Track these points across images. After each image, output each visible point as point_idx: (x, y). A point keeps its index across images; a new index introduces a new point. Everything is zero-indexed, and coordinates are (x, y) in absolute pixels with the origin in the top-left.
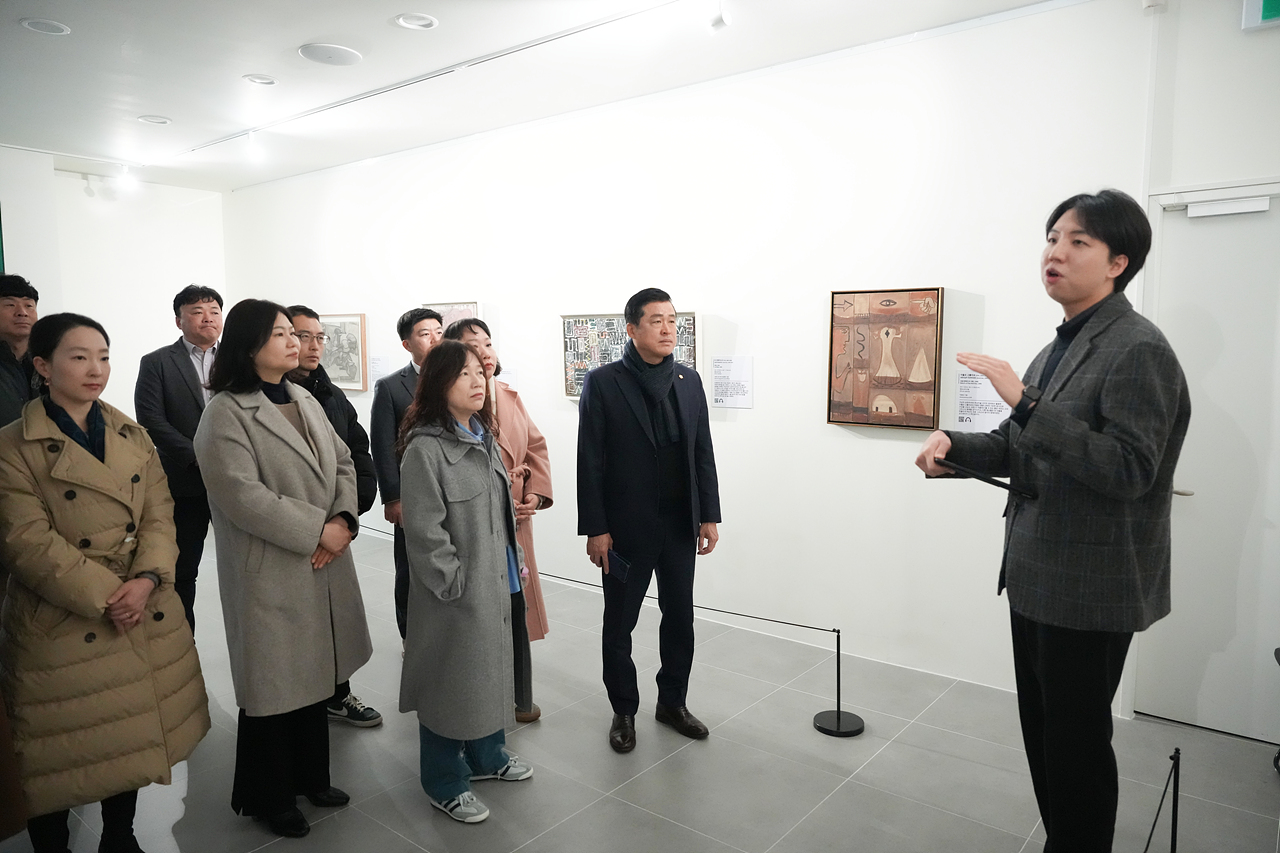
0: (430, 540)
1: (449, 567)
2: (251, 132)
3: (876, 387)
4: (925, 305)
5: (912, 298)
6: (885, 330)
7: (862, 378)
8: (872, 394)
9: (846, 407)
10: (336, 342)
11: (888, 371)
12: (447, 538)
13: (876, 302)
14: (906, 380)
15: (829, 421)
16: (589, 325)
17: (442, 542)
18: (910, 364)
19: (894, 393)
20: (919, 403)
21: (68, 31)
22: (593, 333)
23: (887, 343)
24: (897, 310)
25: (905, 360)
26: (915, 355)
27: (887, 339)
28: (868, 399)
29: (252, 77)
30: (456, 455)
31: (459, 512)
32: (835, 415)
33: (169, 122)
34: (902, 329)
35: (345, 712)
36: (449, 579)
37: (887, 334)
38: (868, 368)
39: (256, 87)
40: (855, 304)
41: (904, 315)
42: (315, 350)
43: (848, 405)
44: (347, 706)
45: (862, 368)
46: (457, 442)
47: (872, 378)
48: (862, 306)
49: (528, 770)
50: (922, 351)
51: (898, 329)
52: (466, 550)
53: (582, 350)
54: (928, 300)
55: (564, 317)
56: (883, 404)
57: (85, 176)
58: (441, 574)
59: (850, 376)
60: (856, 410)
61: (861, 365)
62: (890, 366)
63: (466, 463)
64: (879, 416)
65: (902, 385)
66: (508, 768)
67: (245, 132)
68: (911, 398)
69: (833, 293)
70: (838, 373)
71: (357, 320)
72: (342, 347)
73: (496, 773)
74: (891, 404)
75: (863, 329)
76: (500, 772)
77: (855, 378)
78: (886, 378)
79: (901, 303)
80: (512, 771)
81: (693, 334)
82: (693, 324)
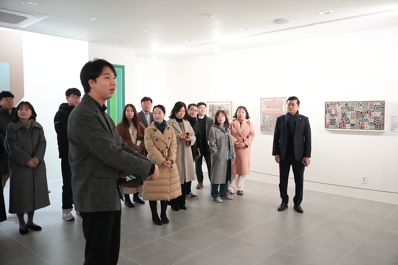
0: (213, 145)
1: (216, 150)
12: (216, 145)
16: (337, 105)
17: (215, 146)
22: (339, 108)
30: (219, 130)
31: (218, 141)
35: (190, 195)
36: (215, 153)
42: (194, 113)
44: (191, 194)
46: (219, 128)
52: (219, 148)
53: (333, 113)
55: (325, 102)
58: (214, 151)
63: (221, 132)
66: (228, 196)
71: (230, 103)
73: (225, 197)
76: (226, 197)
81: (384, 108)
82: (384, 105)
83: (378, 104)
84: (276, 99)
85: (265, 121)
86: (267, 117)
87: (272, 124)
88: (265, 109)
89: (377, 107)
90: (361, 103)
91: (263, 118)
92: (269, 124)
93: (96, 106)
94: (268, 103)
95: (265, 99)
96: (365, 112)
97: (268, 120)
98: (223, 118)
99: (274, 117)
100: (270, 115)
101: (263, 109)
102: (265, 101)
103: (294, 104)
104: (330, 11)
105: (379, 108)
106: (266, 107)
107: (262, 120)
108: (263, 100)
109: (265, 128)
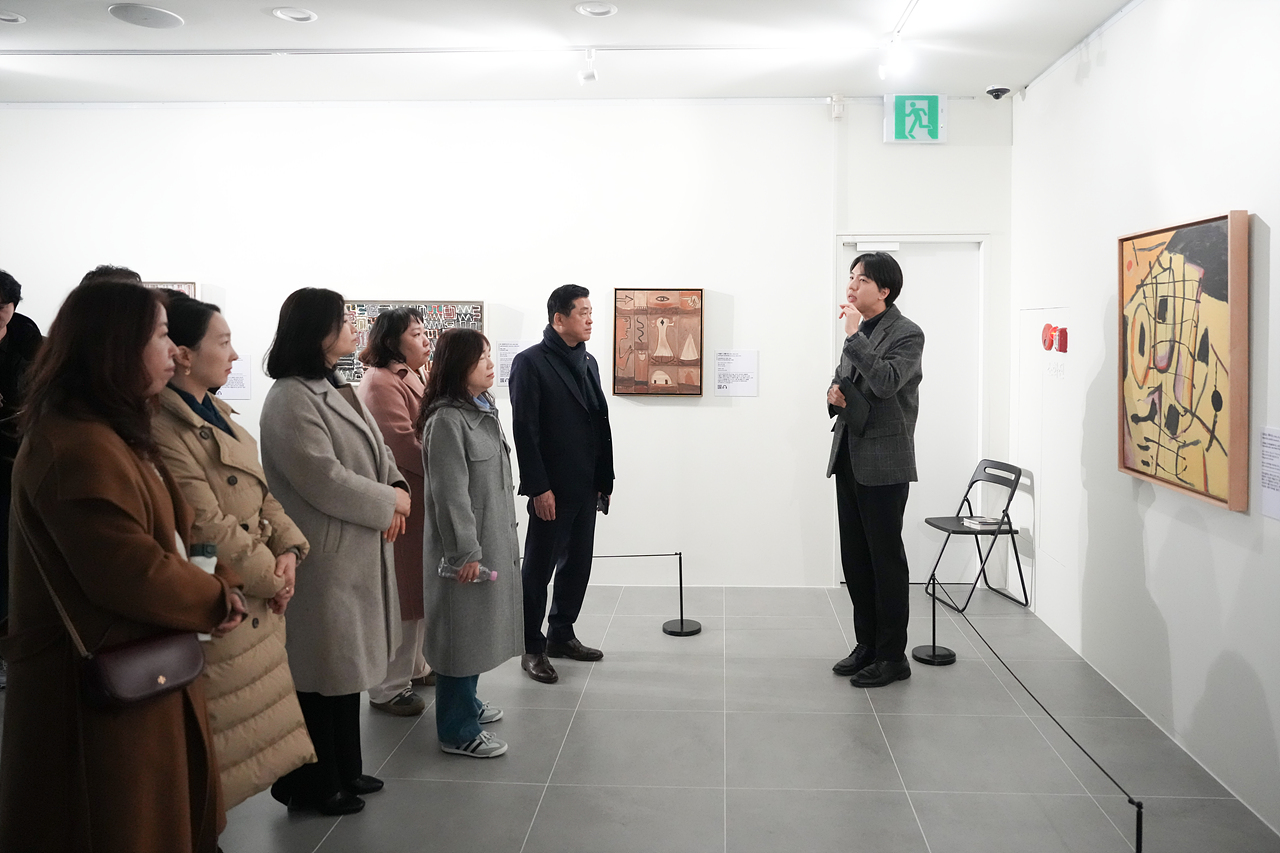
3: (654, 364)
4: (691, 301)
5: (681, 295)
6: (660, 320)
7: (642, 357)
8: (650, 370)
9: (630, 381)
11: (663, 351)
13: (653, 299)
14: (678, 359)
15: (614, 393)
16: (357, 310)
18: (681, 346)
19: (669, 368)
20: (689, 376)
22: (362, 320)
23: (662, 330)
24: (670, 304)
25: (677, 342)
26: (685, 340)
27: (662, 327)
28: (648, 375)
32: (620, 388)
34: (674, 319)
37: (662, 322)
38: (647, 349)
40: (635, 299)
41: (676, 308)
43: (630, 379)
45: (641, 350)
46: (476, 411)
47: (650, 357)
48: (641, 301)
49: (500, 712)
50: (691, 336)
51: (670, 319)
54: (694, 297)
56: (660, 377)
59: (632, 356)
60: (637, 383)
61: (641, 347)
62: (665, 347)
63: (480, 427)
64: (658, 387)
65: (675, 362)
66: (483, 711)
68: (683, 372)
69: (616, 290)
70: (622, 354)
74: (667, 377)
75: (642, 318)
77: (636, 358)
78: (662, 357)
79: (673, 299)
80: (486, 714)
81: (481, 320)
82: (481, 312)
83: (467, 311)
89: (463, 319)
90: (424, 307)
96: (434, 332)
104: (312, 13)
105: (469, 319)
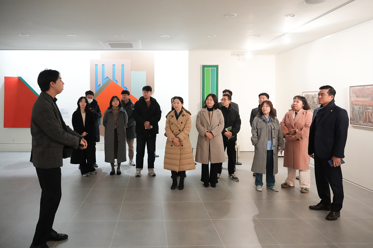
1: (255, 140)
2: (286, 34)
10: (312, 101)
21: (236, 15)
29: (287, 15)
31: (259, 130)
33: (261, 36)
35: (232, 177)
39: (288, 18)
46: (262, 119)
52: (259, 138)
57: (238, 55)
63: (263, 122)
67: (284, 34)
72: (315, 103)
76: (271, 187)
84: (366, 87)
85: (354, 113)
86: (357, 107)
87: (362, 117)
88: (354, 99)
91: (352, 109)
92: (358, 116)
93: (51, 99)
94: (357, 91)
95: (354, 88)
97: (358, 112)
98: (267, 109)
99: (364, 109)
100: (360, 106)
101: (352, 99)
102: (354, 90)
103: (323, 93)
106: (355, 97)
107: (352, 111)
108: (352, 88)
109: (355, 121)
